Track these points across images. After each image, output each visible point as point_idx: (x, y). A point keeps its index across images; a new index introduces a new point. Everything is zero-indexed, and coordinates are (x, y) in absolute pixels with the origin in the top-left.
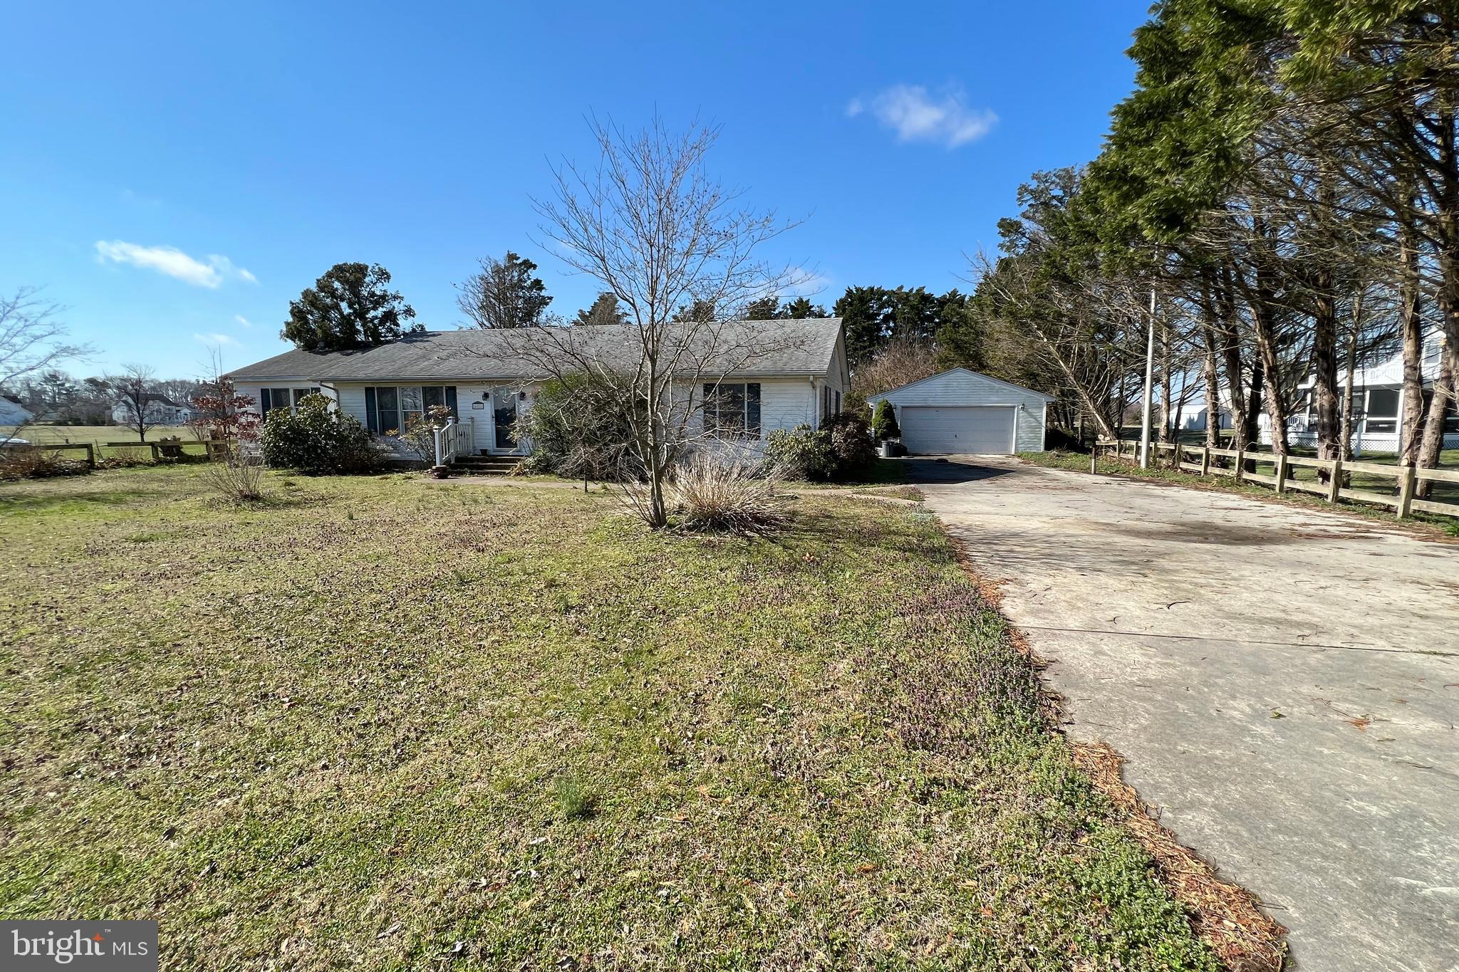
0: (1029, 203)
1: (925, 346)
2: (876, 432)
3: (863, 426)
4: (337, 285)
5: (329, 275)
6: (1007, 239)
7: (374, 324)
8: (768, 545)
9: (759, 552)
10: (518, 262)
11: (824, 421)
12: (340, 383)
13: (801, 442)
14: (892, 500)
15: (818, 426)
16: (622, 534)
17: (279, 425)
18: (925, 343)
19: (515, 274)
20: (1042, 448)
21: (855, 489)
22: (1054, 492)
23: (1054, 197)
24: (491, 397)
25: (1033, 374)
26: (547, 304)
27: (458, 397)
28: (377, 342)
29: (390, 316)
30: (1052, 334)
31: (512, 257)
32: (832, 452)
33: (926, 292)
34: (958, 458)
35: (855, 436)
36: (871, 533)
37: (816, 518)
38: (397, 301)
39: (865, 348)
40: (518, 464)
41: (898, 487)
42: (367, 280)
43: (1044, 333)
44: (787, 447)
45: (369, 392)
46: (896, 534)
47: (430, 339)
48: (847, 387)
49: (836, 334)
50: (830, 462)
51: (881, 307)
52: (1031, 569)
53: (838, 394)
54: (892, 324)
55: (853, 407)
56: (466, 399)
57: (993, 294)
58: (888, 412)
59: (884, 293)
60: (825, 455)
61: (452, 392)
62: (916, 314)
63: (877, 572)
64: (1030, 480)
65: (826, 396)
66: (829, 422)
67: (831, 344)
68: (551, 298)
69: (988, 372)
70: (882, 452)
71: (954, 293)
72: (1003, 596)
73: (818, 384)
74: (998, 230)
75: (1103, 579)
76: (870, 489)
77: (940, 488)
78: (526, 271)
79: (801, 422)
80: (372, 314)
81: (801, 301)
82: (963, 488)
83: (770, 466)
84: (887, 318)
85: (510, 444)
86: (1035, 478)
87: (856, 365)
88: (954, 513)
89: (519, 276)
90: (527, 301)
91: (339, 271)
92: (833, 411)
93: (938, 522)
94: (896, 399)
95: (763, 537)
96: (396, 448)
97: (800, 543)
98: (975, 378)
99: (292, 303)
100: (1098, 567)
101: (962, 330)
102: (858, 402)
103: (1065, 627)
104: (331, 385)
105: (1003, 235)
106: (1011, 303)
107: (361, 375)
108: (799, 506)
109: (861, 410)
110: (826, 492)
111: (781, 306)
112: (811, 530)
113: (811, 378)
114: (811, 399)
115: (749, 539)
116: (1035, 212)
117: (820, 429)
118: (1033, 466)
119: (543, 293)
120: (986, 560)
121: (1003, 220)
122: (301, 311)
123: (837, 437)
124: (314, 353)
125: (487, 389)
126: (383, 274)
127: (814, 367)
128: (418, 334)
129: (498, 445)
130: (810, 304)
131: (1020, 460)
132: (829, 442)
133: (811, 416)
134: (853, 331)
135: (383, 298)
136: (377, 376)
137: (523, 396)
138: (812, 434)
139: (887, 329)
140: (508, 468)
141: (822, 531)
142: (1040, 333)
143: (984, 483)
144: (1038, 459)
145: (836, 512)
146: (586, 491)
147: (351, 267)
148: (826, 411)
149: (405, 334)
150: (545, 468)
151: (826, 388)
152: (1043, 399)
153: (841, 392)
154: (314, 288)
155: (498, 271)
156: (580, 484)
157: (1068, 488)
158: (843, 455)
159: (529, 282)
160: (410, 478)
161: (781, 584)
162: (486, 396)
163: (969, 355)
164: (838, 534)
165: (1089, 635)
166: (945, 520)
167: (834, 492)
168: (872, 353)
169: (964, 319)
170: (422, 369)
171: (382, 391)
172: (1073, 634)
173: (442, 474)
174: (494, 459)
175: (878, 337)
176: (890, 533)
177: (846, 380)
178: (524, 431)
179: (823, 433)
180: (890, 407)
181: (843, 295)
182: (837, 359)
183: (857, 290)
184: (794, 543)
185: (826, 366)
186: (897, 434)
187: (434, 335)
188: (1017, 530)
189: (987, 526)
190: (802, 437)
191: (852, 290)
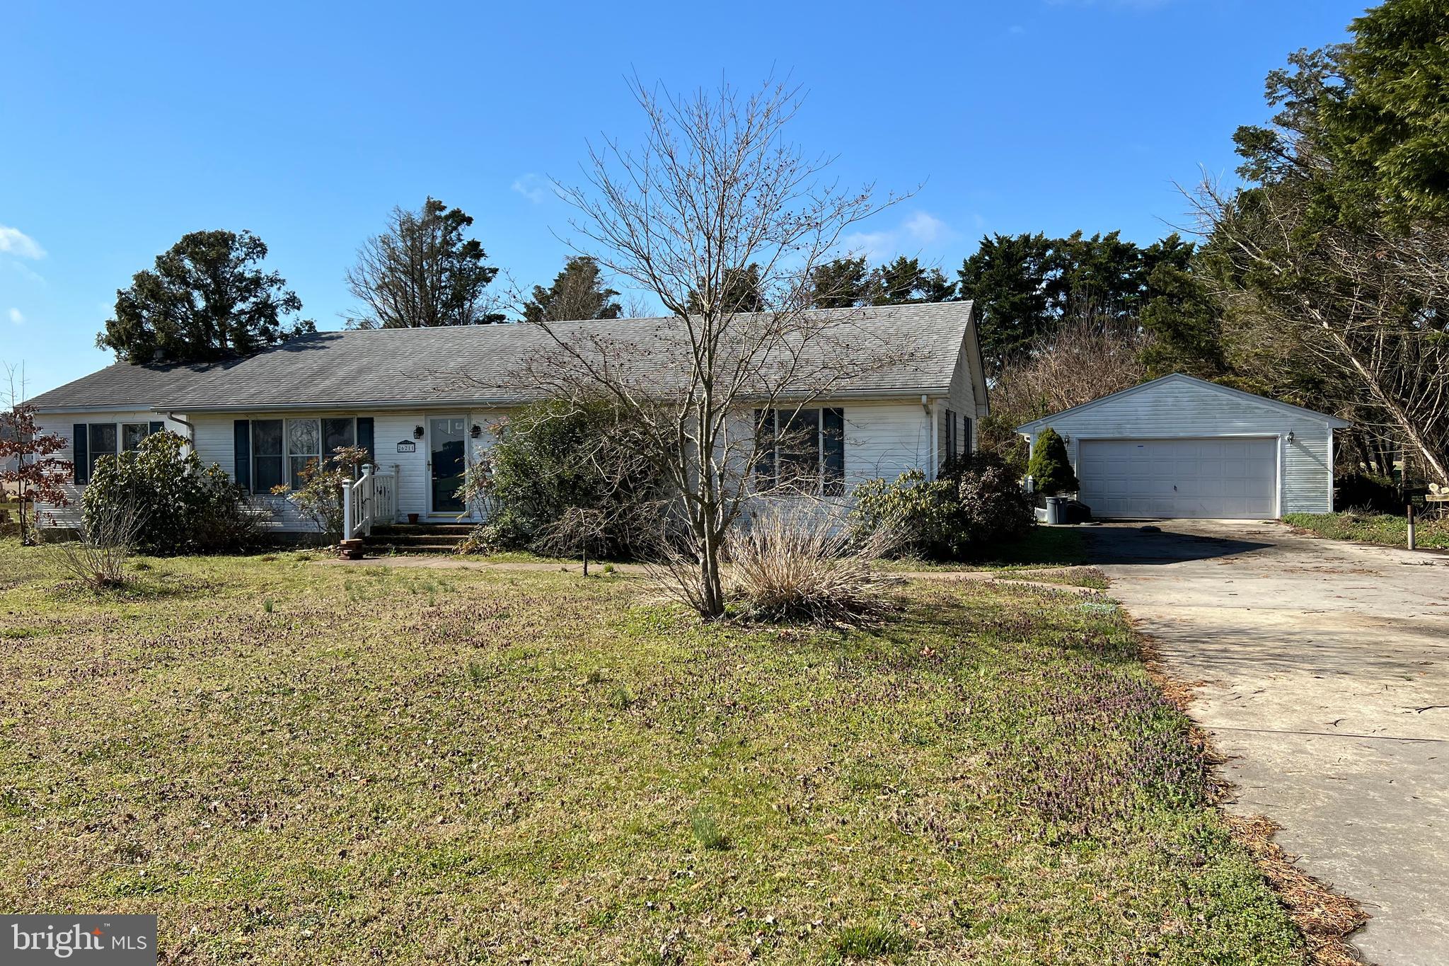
0: (1287, 100)
1: (1122, 333)
2: (1035, 483)
3: (1010, 475)
4: (188, 264)
5: (178, 250)
6: (1251, 160)
7: (240, 323)
8: (869, 639)
9: (858, 647)
10: (443, 214)
11: (946, 465)
12: (196, 415)
13: (908, 499)
14: (1057, 587)
15: (936, 473)
16: (664, 625)
17: (113, 478)
18: (1123, 328)
19: (439, 233)
20: (1330, 508)
21: (998, 571)
22: (1327, 576)
23: (1329, 90)
24: (427, 432)
25: (1311, 380)
26: (488, 280)
27: (375, 435)
28: (247, 349)
29: (266, 311)
30: (1338, 316)
31: (434, 207)
32: (960, 513)
33: (1123, 240)
34: (1180, 525)
35: (996, 489)
36: (1018, 627)
37: (937, 607)
38: (276, 287)
39: (1016, 339)
40: (470, 536)
41: (1067, 570)
42: (233, 255)
43: (1323, 314)
44: (889, 506)
45: (241, 428)
46: (1055, 628)
47: (327, 343)
48: (983, 411)
49: (962, 328)
50: (957, 529)
51: (1044, 268)
52: (1243, 671)
53: (968, 421)
54: (1062, 297)
55: (997, 440)
56: (387, 437)
57: (1230, 251)
58: (1056, 448)
59: (1048, 245)
60: (950, 517)
61: (367, 428)
62: (1106, 279)
63: (1023, 670)
64: (1292, 559)
65: (948, 426)
66: (953, 466)
67: (955, 343)
68: (495, 271)
69: (1232, 378)
70: (1045, 516)
71: (1173, 242)
72: (1193, 698)
73: (934, 408)
74: (1235, 145)
75: (1346, 682)
76: (1023, 572)
77: (1137, 571)
78: (455, 229)
79: (908, 466)
80: (239, 306)
81: (903, 261)
82: (1174, 571)
83: (862, 535)
84: (1054, 287)
85: (458, 505)
86: (1303, 557)
87: (1000, 368)
88: (1152, 604)
89: (444, 236)
90: (458, 275)
91: (192, 244)
92: (961, 450)
93: (1125, 614)
94: (1068, 427)
95: (862, 630)
96: (278, 514)
97: (915, 636)
98: (1208, 391)
99: (120, 293)
100: (1346, 669)
101: (1186, 306)
102: (1004, 432)
103: (1265, 729)
104: (183, 418)
105: (1244, 154)
106: (1260, 267)
107: (231, 401)
108: (908, 592)
109: (1012, 445)
110: (952, 576)
111: (870, 271)
112: (930, 622)
113: (924, 399)
114: (923, 432)
115: (841, 631)
116: (1296, 116)
117: (940, 477)
118: (1309, 538)
119: (482, 263)
120: (1184, 660)
121: (1241, 129)
122: (132, 305)
123: (967, 489)
124: (150, 367)
125: (421, 421)
126: (257, 246)
127: (927, 381)
128: (306, 338)
129: (435, 509)
130: (920, 267)
131: (1288, 528)
132: (955, 499)
133: (923, 452)
134: (995, 310)
135: (256, 282)
136: (257, 402)
137: (476, 431)
138: (926, 485)
139: (1054, 305)
140: (454, 542)
141: (946, 624)
142: (1316, 314)
143: (1213, 564)
144: (1321, 527)
145: (965, 600)
146: (586, 573)
147: (210, 235)
148: (948, 450)
149: (284, 336)
150: (514, 541)
151: (948, 413)
152: (1327, 424)
153: (973, 417)
154: (152, 269)
155: (411, 230)
156: (576, 567)
157: (1354, 571)
158: (977, 518)
159: (459, 245)
160: (307, 559)
161: (893, 681)
162: (419, 432)
163: (1198, 348)
164: (968, 627)
165: (1295, 738)
166: (1135, 613)
167: (963, 575)
168: (1028, 347)
169: (1188, 291)
170: (323, 391)
171: (261, 425)
172: (1274, 735)
173: (356, 552)
174: (431, 529)
175: (1038, 320)
176: (1046, 627)
177: (981, 398)
178: (481, 486)
179: (945, 484)
180: (1059, 440)
181: (975, 250)
182: (965, 363)
183: (1000, 240)
184: (907, 636)
185: (948, 380)
186: (1073, 485)
187: (331, 338)
188: (1242, 626)
189: (1198, 621)
190: (910, 490)
191: (991, 242)
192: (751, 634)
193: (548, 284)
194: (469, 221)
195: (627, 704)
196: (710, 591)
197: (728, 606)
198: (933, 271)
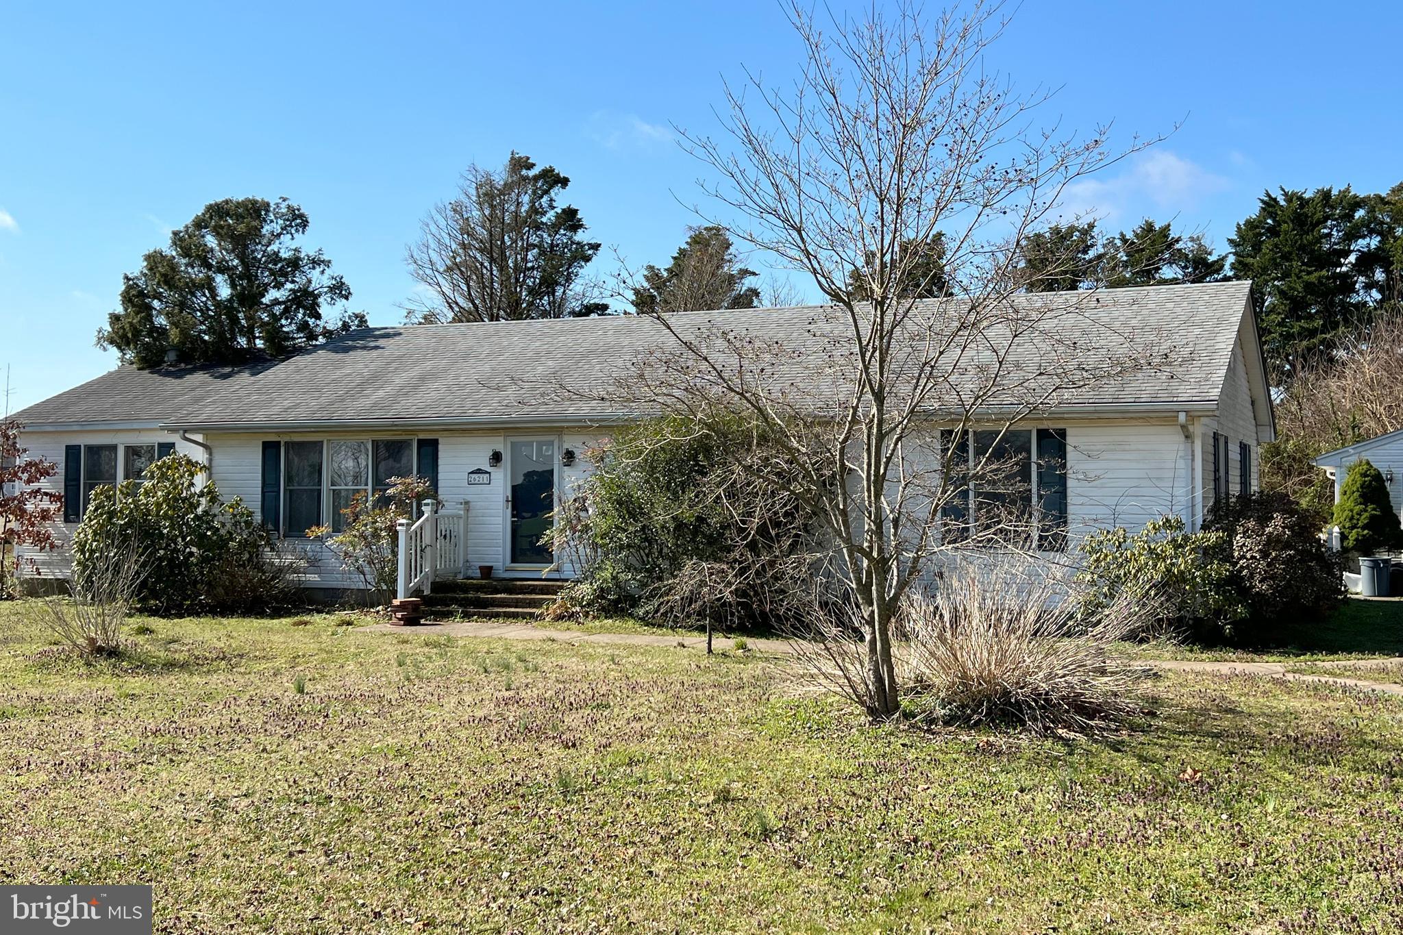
2: (1343, 537)
3: (1306, 525)
4: (211, 241)
5: (199, 224)
7: (273, 315)
8: (1106, 755)
9: (1090, 765)
10: (532, 173)
11: (1215, 510)
12: (215, 435)
13: (1160, 557)
14: (1378, 687)
15: (1199, 522)
16: (816, 726)
17: (112, 514)
19: (526, 199)
21: (1291, 662)
24: (507, 457)
26: (587, 259)
27: (441, 460)
28: (281, 350)
29: (306, 300)
31: (519, 164)
32: (1235, 579)
35: (1287, 545)
36: (1321, 743)
37: (1204, 712)
38: (318, 270)
39: (1312, 333)
40: (559, 597)
42: (266, 229)
44: (1133, 567)
45: (270, 450)
46: (1376, 746)
47: (381, 342)
48: (1267, 435)
49: (1236, 319)
50: (1231, 602)
51: (1352, 235)
53: (1244, 449)
54: (1379, 276)
55: (1287, 475)
56: (456, 464)
58: (1373, 489)
59: (1357, 203)
60: (1220, 585)
61: (429, 450)
63: (1331, 806)
65: (1216, 455)
66: (1226, 512)
67: (1226, 341)
70: (1359, 585)
73: (1197, 429)
76: (1327, 665)
78: (546, 192)
79: (1158, 512)
80: (272, 294)
81: (1149, 228)
83: (1094, 608)
84: (1367, 261)
85: (544, 555)
87: (1290, 375)
89: (532, 202)
90: (548, 252)
91: (218, 211)
92: (1235, 489)
94: (1391, 458)
95: (1096, 741)
97: (1172, 753)
99: (127, 278)
102: (1297, 464)
104: (199, 438)
107: (259, 417)
109: (1308, 483)
110: (1225, 668)
112: (1195, 733)
113: (1182, 417)
114: (1181, 464)
115: (1066, 742)
117: (1205, 527)
119: (580, 236)
122: (141, 294)
123: (1245, 545)
124: (159, 372)
125: (499, 444)
126: (295, 217)
127: (1185, 392)
128: (355, 336)
129: (514, 560)
130: (1173, 234)
132: (1229, 558)
133: (1181, 492)
134: (1282, 293)
135: (295, 263)
137: (570, 458)
138: (1186, 538)
139: (1368, 287)
140: (538, 604)
141: (1217, 736)
145: (1243, 704)
146: (710, 651)
147: (238, 205)
148: (1216, 489)
149: (327, 333)
150: (615, 605)
151: (1216, 437)
153: (1252, 443)
154: (166, 247)
155: (490, 196)
156: (698, 641)
158: (1260, 587)
159: (551, 215)
161: (1141, 815)
162: (496, 458)
164: (1254, 742)
167: (1239, 667)
168: (1331, 345)
170: (375, 405)
171: (295, 448)
173: (412, 619)
174: (509, 586)
175: (1345, 307)
176: (1364, 744)
177: (1264, 416)
178: (574, 530)
179: (1213, 537)
180: (1378, 477)
182: (1240, 357)
183: (1289, 198)
184: (1161, 753)
185: (1217, 392)
187: (387, 336)
190: (1163, 543)
191: (1275, 200)
192: (938, 742)
193: (664, 264)
194: (564, 182)
195: (767, 833)
196: (879, 679)
197: (905, 702)
198: (1192, 239)
